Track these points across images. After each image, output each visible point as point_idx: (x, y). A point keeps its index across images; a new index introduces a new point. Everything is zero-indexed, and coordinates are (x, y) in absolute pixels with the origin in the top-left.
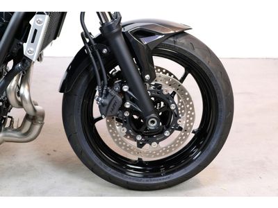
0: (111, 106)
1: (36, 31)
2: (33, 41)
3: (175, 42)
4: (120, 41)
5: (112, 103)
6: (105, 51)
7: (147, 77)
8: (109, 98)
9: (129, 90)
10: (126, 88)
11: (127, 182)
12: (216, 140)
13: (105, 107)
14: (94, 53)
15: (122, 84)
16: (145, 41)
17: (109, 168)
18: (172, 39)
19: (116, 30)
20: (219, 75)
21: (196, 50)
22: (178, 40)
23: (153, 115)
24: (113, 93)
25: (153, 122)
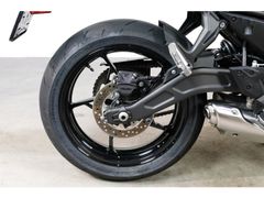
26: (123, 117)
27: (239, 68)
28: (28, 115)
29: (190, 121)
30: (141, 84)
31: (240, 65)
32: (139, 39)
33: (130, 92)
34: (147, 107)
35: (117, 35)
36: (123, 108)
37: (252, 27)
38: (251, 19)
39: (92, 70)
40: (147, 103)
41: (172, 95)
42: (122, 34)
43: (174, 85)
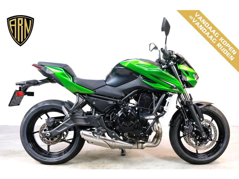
0: (190, 129)
1: (168, 102)
2: (167, 106)
3: (209, 108)
4: (192, 107)
5: (190, 128)
6: (187, 110)
7: (201, 119)
8: (189, 126)
9: (196, 124)
10: (194, 123)
11: (194, 160)
12: (225, 143)
13: (188, 130)
14: (183, 111)
15: (193, 122)
16: (200, 107)
17: (187, 155)
18: (208, 107)
19: (191, 103)
20: (224, 119)
21: (216, 111)
22: (210, 107)
23: (204, 132)
24: (190, 125)
25: (204, 135)
26: (48, 135)
27: (92, 116)
28: (18, 144)
29: (77, 138)
30: (55, 122)
31: (92, 114)
32: (57, 106)
33: (51, 125)
34: (57, 131)
35: (49, 104)
36: (48, 131)
37: (95, 101)
38: (96, 99)
39: (42, 119)
40: (57, 129)
41: (66, 126)
42: (50, 104)
43: (67, 122)
